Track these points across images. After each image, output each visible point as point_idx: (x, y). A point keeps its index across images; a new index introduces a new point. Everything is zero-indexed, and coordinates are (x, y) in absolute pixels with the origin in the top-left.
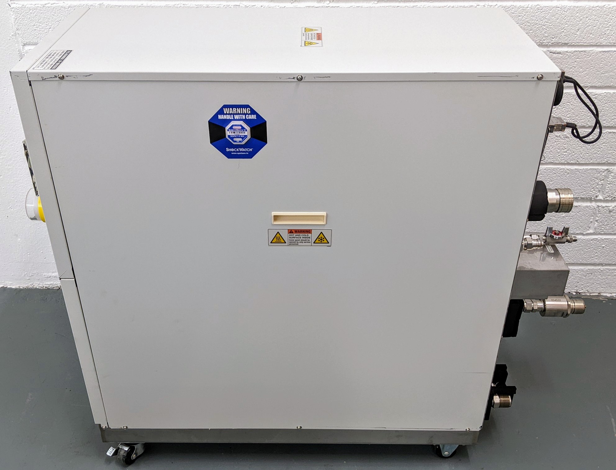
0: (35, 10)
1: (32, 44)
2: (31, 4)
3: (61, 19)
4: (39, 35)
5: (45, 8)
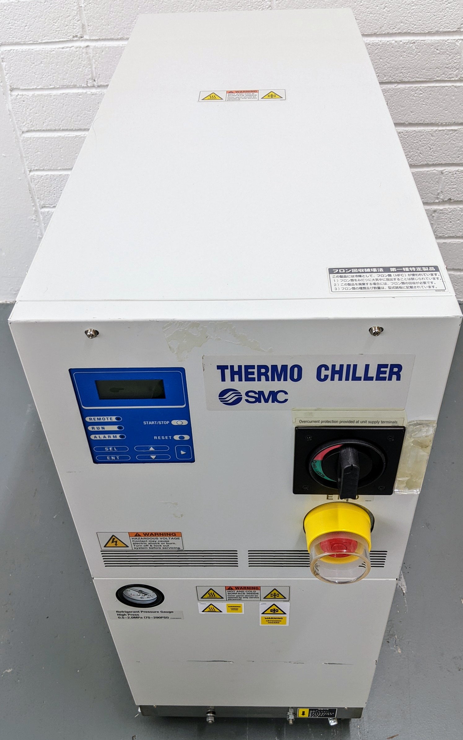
0: (9, 6)
1: (7, 45)
3: (37, 16)
4: (15, 34)
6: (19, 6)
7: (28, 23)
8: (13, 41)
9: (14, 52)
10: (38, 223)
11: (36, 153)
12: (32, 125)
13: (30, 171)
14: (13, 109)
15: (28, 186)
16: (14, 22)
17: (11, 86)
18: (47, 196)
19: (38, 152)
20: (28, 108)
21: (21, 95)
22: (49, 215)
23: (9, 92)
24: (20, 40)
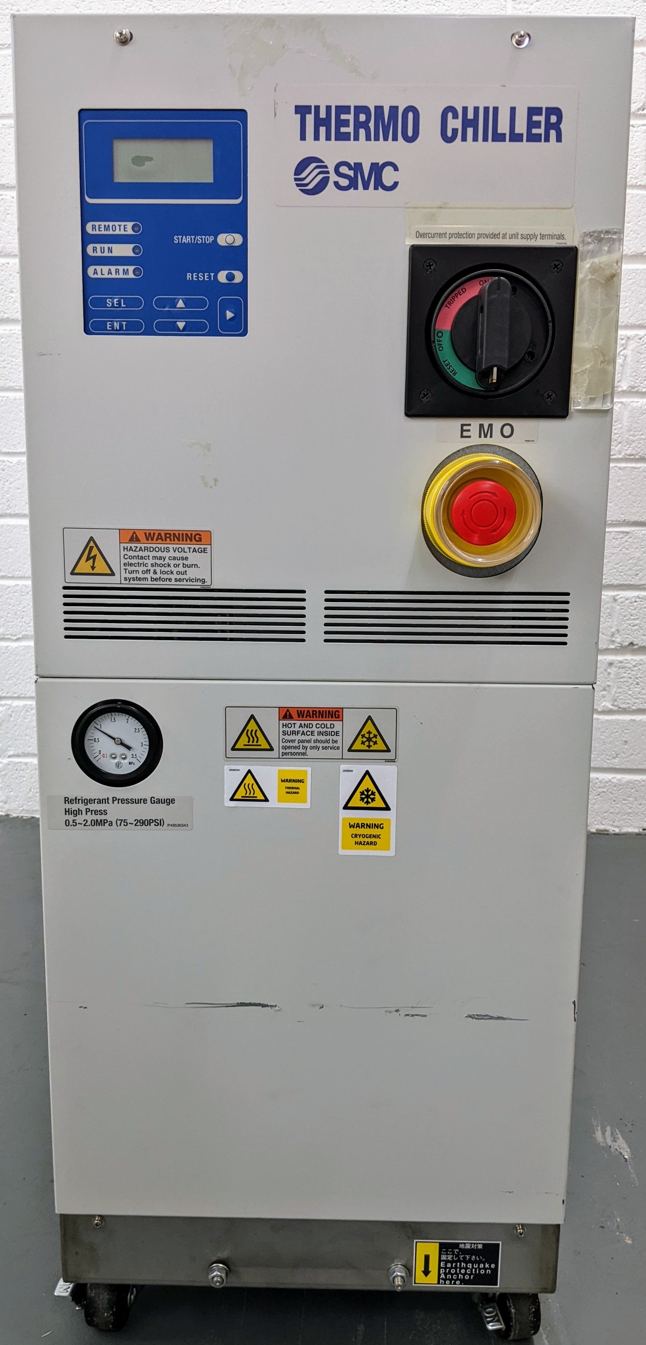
8: (6, 385)
9: (3, 399)
11: (7, 549)
12: (9, 506)
18: (10, 620)
19: (10, 547)
20: (7, 481)
24: (15, 384)
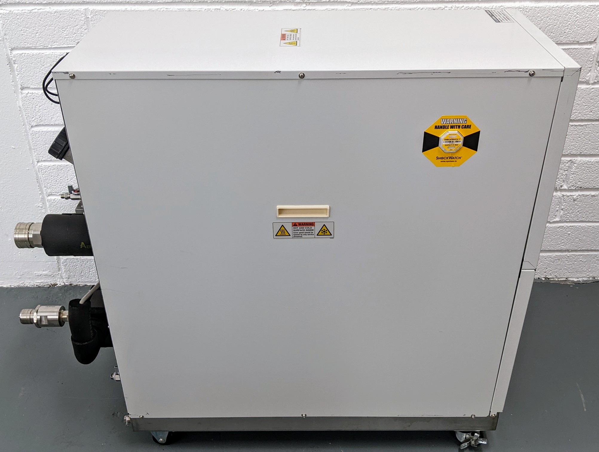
0: (22, 16)
1: (19, 49)
2: (18, 10)
3: (47, 24)
4: (27, 40)
5: (32, 13)
6: (31, 15)
7: (39, 31)
8: (25, 46)
9: (25, 55)
10: (44, 210)
11: (44, 145)
12: (41, 120)
13: (38, 162)
14: (23, 105)
15: (35, 175)
16: (25, 29)
17: (21, 85)
19: (46, 144)
20: (37, 105)
21: (31, 93)
22: (54, 203)
23: (20, 90)
24: (31, 45)
